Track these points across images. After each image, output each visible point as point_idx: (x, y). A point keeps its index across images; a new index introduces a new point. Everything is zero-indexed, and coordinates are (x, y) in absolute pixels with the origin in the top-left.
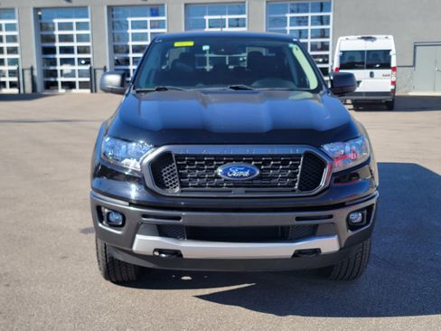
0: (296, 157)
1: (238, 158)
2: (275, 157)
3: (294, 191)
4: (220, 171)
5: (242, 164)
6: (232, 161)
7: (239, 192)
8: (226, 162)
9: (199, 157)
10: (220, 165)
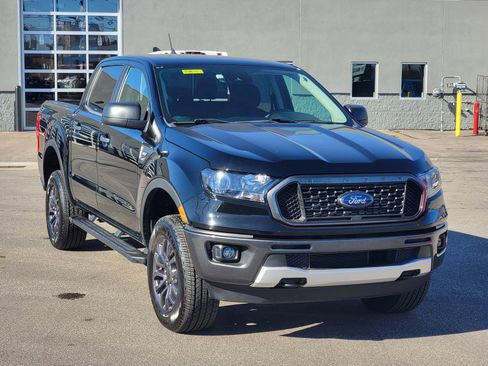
0: (400, 185)
1: (354, 187)
2: (385, 185)
3: (400, 216)
4: (340, 200)
5: (358, 192)
6: (349, 190)
7: (356, 219)
8: (344, 191)
9: (322, 187)
10: (339, 194)
